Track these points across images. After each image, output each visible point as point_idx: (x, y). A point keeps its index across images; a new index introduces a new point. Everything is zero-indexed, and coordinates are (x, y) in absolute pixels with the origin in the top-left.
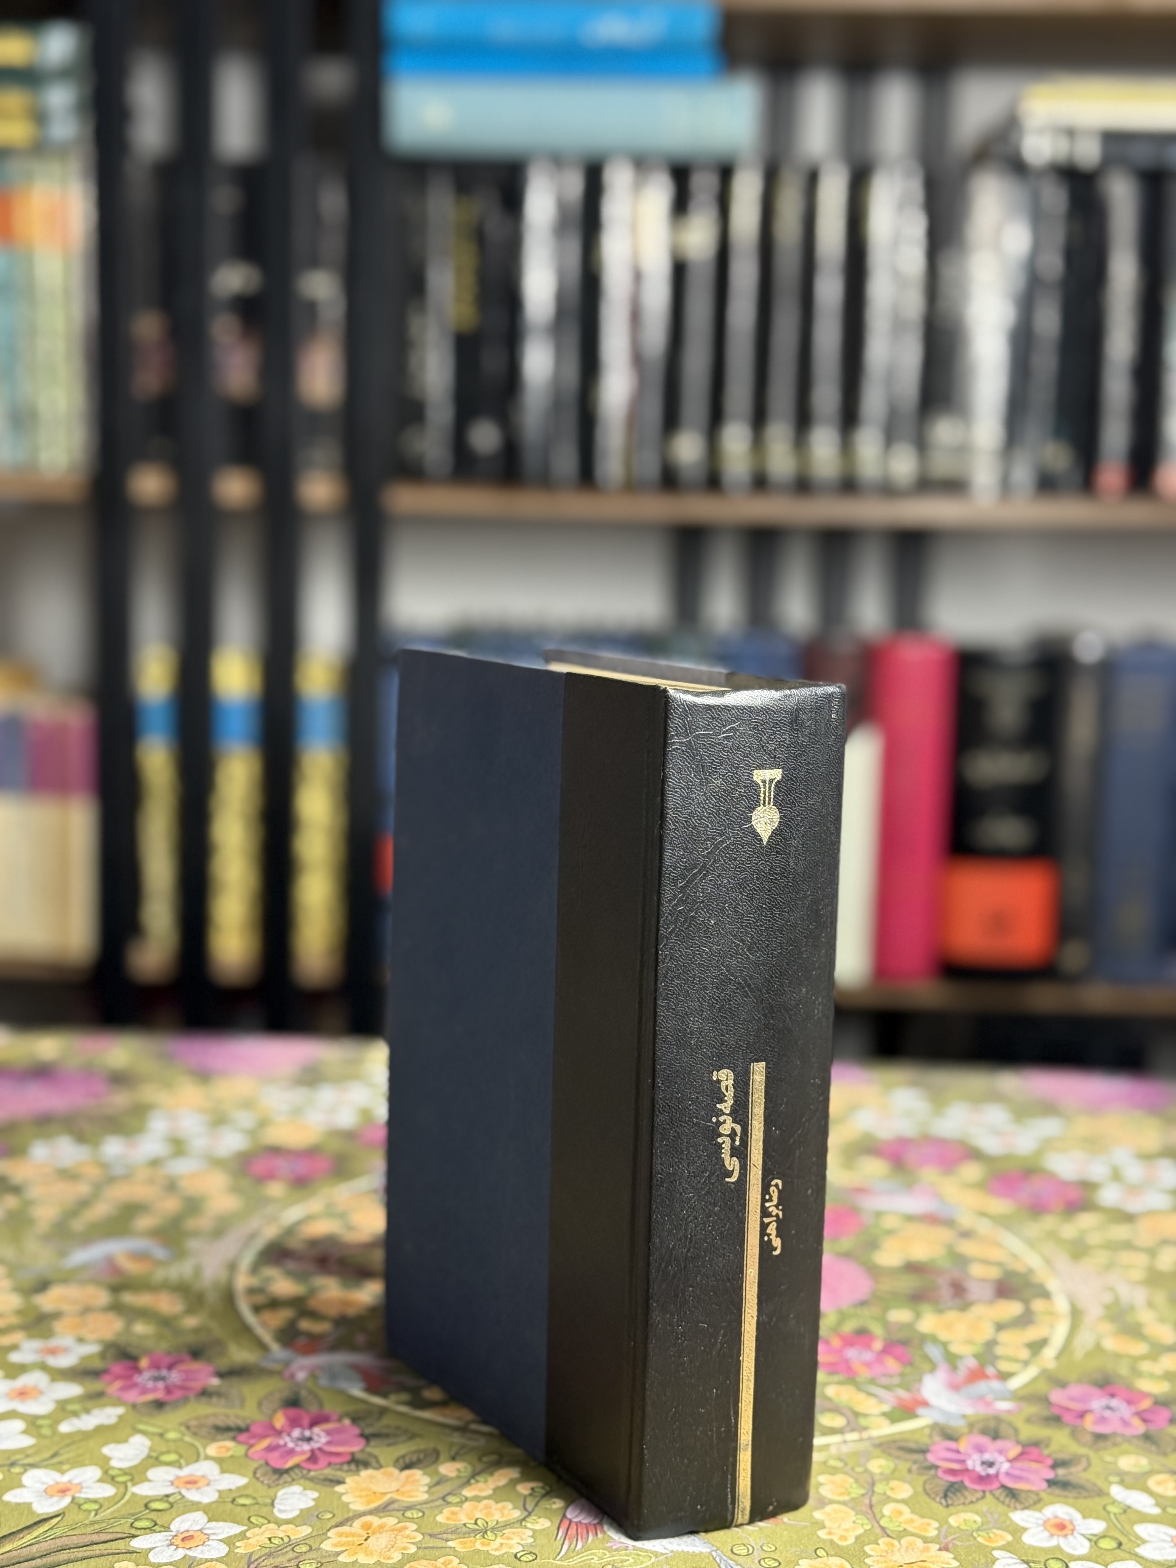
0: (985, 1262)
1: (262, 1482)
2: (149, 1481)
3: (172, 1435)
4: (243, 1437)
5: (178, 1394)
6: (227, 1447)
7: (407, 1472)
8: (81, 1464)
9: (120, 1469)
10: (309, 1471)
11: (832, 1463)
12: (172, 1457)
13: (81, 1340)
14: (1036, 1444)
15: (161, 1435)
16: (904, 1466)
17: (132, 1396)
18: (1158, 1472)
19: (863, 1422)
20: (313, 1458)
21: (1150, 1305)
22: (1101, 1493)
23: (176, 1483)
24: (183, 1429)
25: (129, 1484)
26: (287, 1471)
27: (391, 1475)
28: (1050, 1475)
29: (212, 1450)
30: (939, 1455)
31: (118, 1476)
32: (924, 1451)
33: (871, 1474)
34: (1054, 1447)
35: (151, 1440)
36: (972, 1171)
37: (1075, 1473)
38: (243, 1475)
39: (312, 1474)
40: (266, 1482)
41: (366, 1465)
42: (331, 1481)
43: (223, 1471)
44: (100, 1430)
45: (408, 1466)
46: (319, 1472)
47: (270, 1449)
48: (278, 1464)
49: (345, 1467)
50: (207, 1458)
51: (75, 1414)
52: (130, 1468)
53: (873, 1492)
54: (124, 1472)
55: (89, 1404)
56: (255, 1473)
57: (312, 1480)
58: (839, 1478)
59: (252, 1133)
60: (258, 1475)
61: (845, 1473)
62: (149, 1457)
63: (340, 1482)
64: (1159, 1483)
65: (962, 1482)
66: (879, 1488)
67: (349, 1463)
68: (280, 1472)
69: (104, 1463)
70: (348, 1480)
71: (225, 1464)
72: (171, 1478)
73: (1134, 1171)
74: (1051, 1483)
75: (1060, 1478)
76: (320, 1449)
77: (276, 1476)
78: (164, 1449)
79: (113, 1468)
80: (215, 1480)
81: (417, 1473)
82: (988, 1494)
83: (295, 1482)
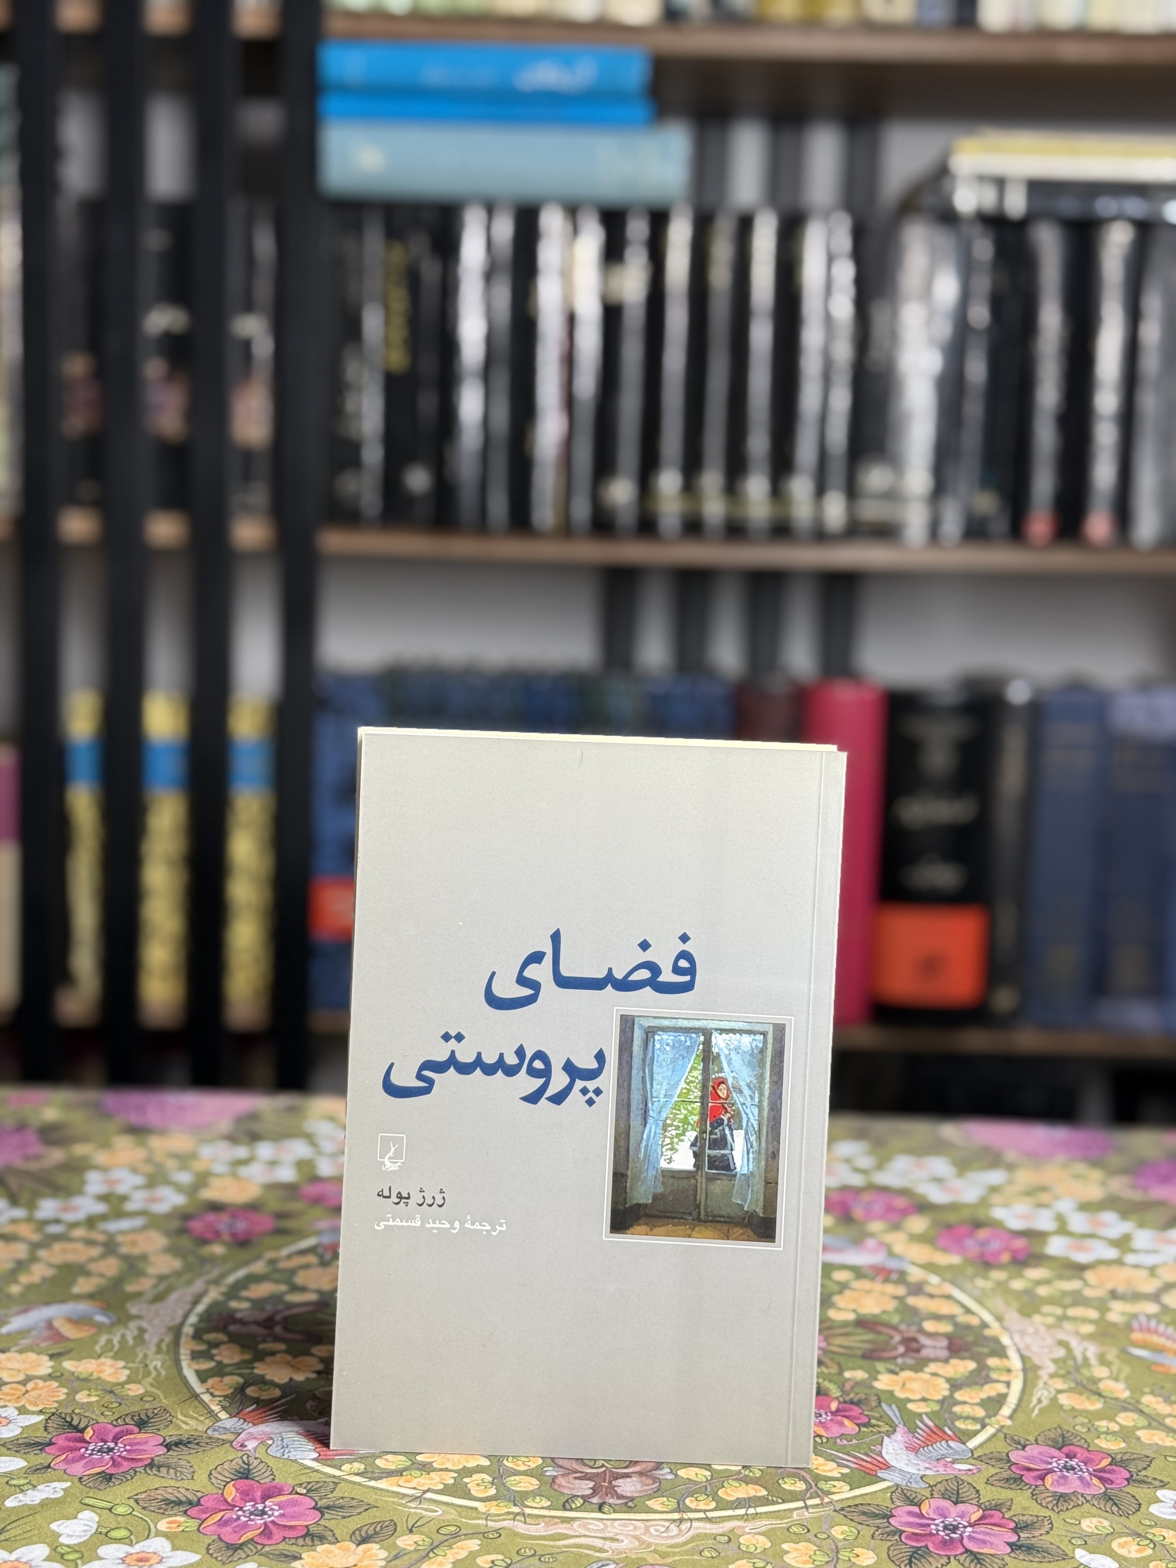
0: (937, 1317)
1: (216, 1558)
2: (101, 1559)
3: (120, 1510)
4: (193, 1511)
5: (126, 1465)
6: (180, 1522)
7: (363, 1547)
8: (29, 1542)
9: (68, 1546)
10: (264, 1546)
11: (794, 1529)
12: (122, 1533)
13: (22, 1411)
14: (998, 1507)
15: (110, 1510)
16: (867, 1532)
17: (78, 1469)
18: (1121, 1535)
19: (822, 1485)
20: (266, 1532)
21: (1103, 1361)
22: (1065, 1557)
23: (128, 1561)
24: (132, 1503)
25: (79, 1562)
26: (241, 1546)
27: (348, 1550)
28: (1013, 1538)
29: (163, 1525)
30: (902, 1518)
31: (68, 1553)
32: (888, 1516)
33: (834, 1540)
34: (1016, 1509)
35: (100, 1515)
36: (918, 1224)
37: (1039, 1537)
38: (197, 1553)
39: (267, 1549)
40: (219, 1559)
41: (322, 1539)
42: (287, 1556)
43: (175, 1548)
44: (46, 1504)
45: (364, 1541)
46: (273, 1547)
47: (222, 1523)
48: (231, 1539)
49: (301, 1541)
50: (159, 1534)
51: (21, 1489)
52: (79, 1544)
53: (838, 1559)
54: (73, 1549)
55: (34, 1478)
56: (208, 1549)
57: (266, 1555)
58: (802, 1545)
59: (192, 1190)
60: (211, 1552)
61: (809, 1541)
62: (98, 1533)
63: (297, 1558)
64: (1122, 1546)
65: (926, 1547)
66: (844, 1555)
67: (304, 1537)
68: (234, 1547)
69: (53, 1540)
70: (304, 1555)
71: (177, 1541)
72: (122, 1555)
73: (1078, 1222)
74: (1014, 1547)
75: (1023, 1541)
76: (273, 1522)
77: (230, 1552)
78: (114, 1525)
79: (62, 1545)
80: (168, 1557)
81: (374, 1547)
82: (952, 1559)
83: (249, 1559)
